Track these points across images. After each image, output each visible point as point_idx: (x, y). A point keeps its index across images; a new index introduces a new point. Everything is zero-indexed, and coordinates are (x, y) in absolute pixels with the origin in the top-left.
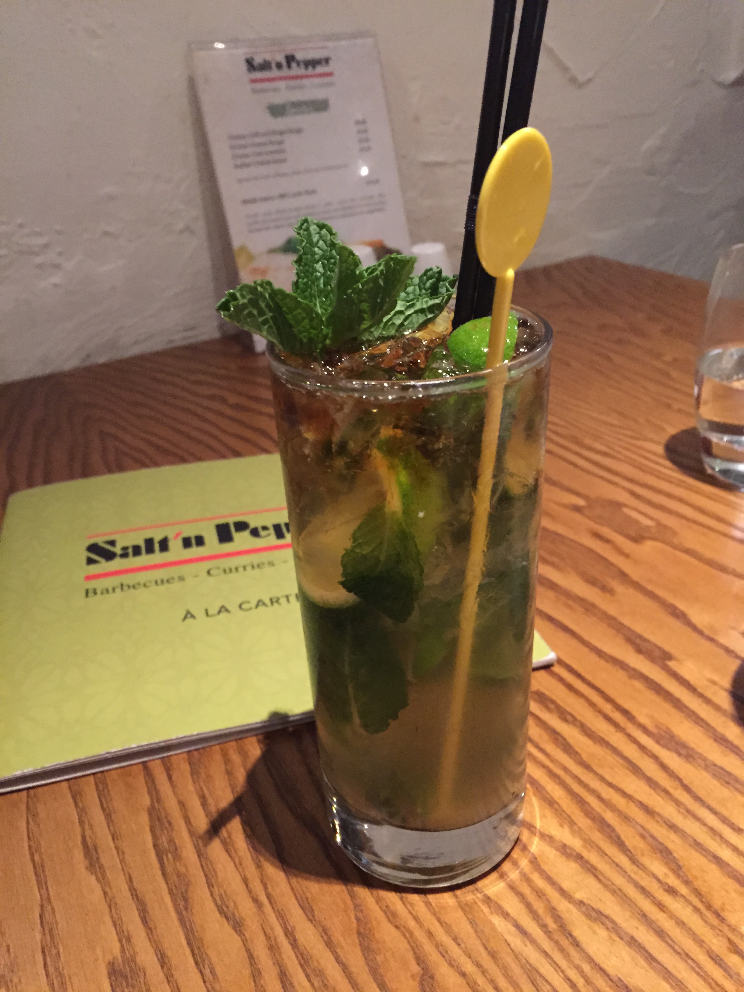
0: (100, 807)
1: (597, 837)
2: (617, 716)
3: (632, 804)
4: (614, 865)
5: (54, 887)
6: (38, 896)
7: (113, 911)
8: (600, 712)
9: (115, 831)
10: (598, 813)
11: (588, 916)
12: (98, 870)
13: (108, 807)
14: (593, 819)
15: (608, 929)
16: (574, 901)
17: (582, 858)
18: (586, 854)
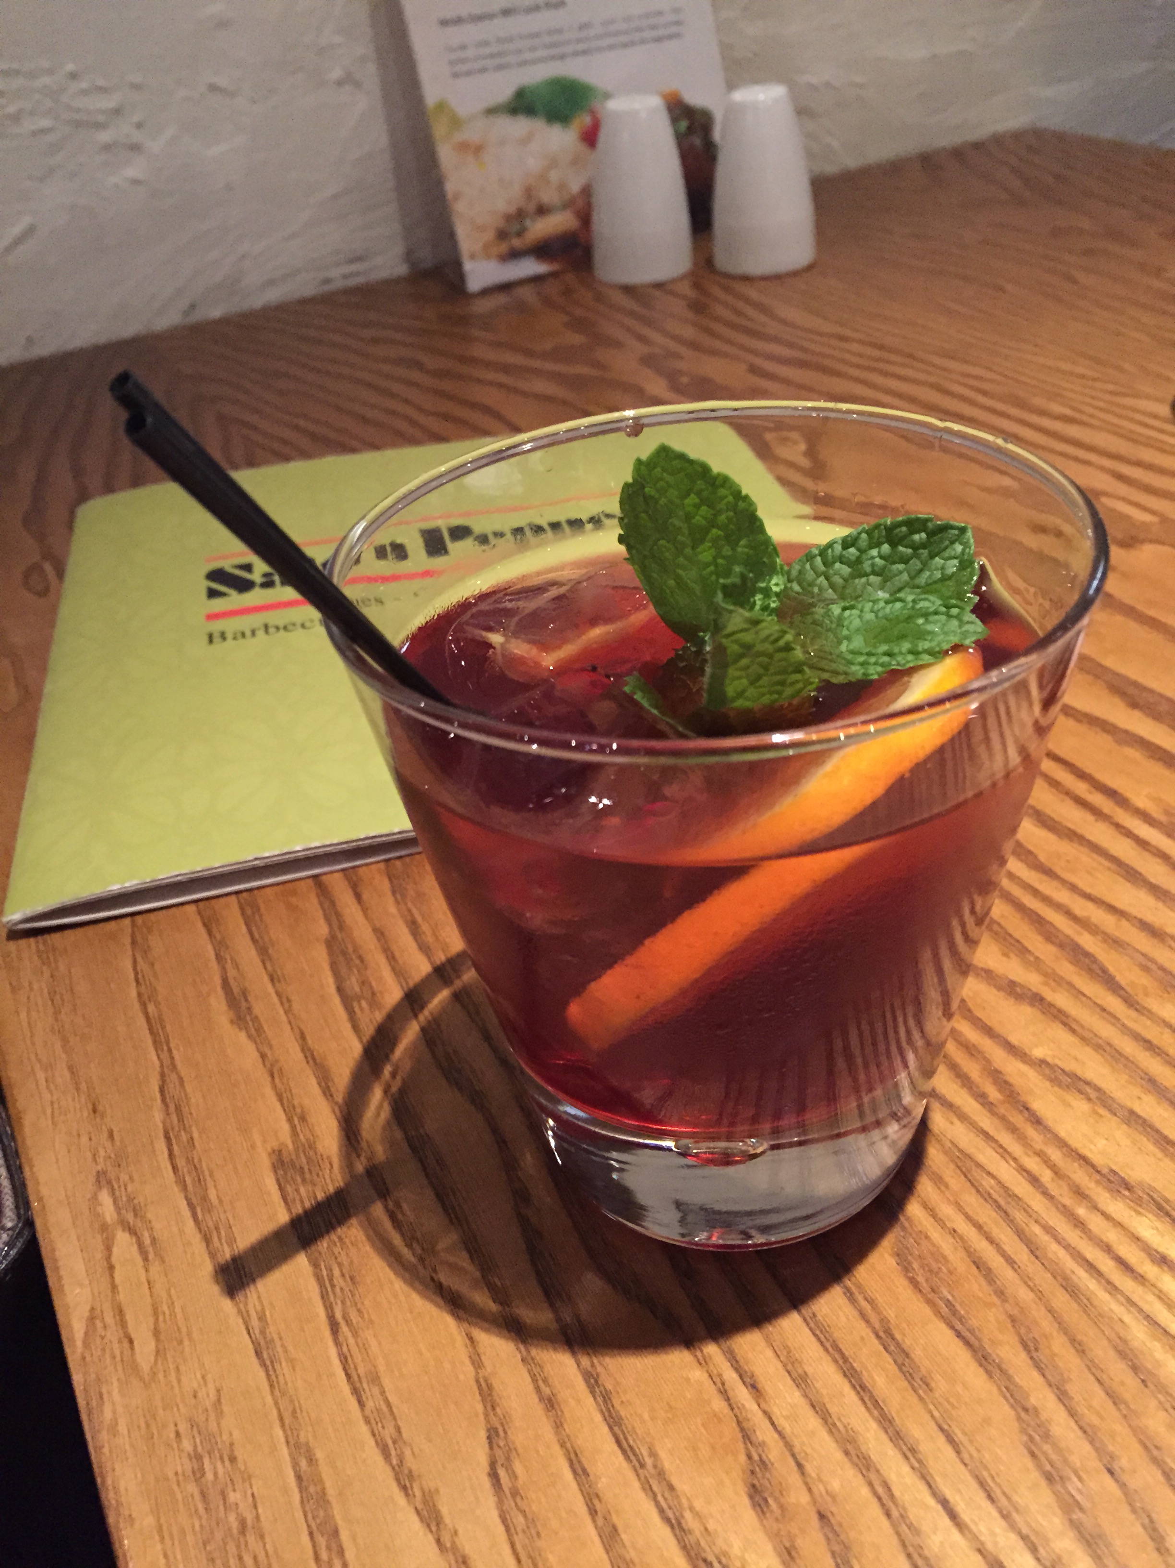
0: (248, 938)
1: (1067, 969)
2: (1097, 799)
3: (1125, 923)
4: (1098, 1010)
5: (182, 1049)
6: (157, 1062)
7: (277, 1080)
8: (1068, 793)
9: (274, 970)
10: (1068, 937)
11: (1054, 1081)
12: (250, 1023)
13: (262, 938)
14: (1061, 946)
15: (1089, 1099)
16: (1031, 1060)
17: (1042, 999)
18: (1049, 995)
